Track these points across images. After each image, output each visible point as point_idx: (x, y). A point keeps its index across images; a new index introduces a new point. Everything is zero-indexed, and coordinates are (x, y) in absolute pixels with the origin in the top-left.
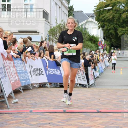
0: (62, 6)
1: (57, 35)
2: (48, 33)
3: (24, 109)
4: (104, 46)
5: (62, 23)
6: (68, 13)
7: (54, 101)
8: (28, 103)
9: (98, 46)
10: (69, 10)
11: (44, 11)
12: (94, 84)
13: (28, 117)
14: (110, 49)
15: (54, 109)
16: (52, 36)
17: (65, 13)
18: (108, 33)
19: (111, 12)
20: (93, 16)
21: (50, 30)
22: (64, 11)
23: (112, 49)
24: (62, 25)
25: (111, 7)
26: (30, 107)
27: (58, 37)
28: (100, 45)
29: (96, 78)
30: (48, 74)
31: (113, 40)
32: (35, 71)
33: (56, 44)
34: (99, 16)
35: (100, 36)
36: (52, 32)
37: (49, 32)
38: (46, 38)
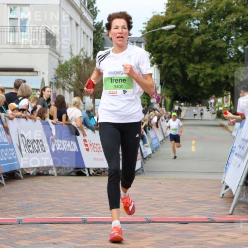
0: (82, 22)
1: (72, 77)
2: (54, 72)
3: (6, 216)
4: (160, 98)
5: (82, 53)
6: (94, 35)
7: (64, 201)
8: (14, 205)
9: (149, 98)
10: (95, 29)
11: (47, 31)
12: (142, 169)
13: (14, 231)
14: (173, 104)
15: (64, 216)
16: (62, 79)
17: (87, 36)
18: (168, 74)
19: (174, 34)
20: (141, 43)
21: (58, 67)
22: (85, 32)
23: (176, 103)
24: (82, 57)
25: (174, 24)
26: (19, 212)
27: (74, 80)
28: (154, 96)
29: (145, 159)
30: (53, 150)
31: (178, 88)
32: (29, 144)
33: (70, 93)
34: (153, 41)
35: (154, 79)
36: (63, 71)
37: (57, 70)
38: (50, 82)
